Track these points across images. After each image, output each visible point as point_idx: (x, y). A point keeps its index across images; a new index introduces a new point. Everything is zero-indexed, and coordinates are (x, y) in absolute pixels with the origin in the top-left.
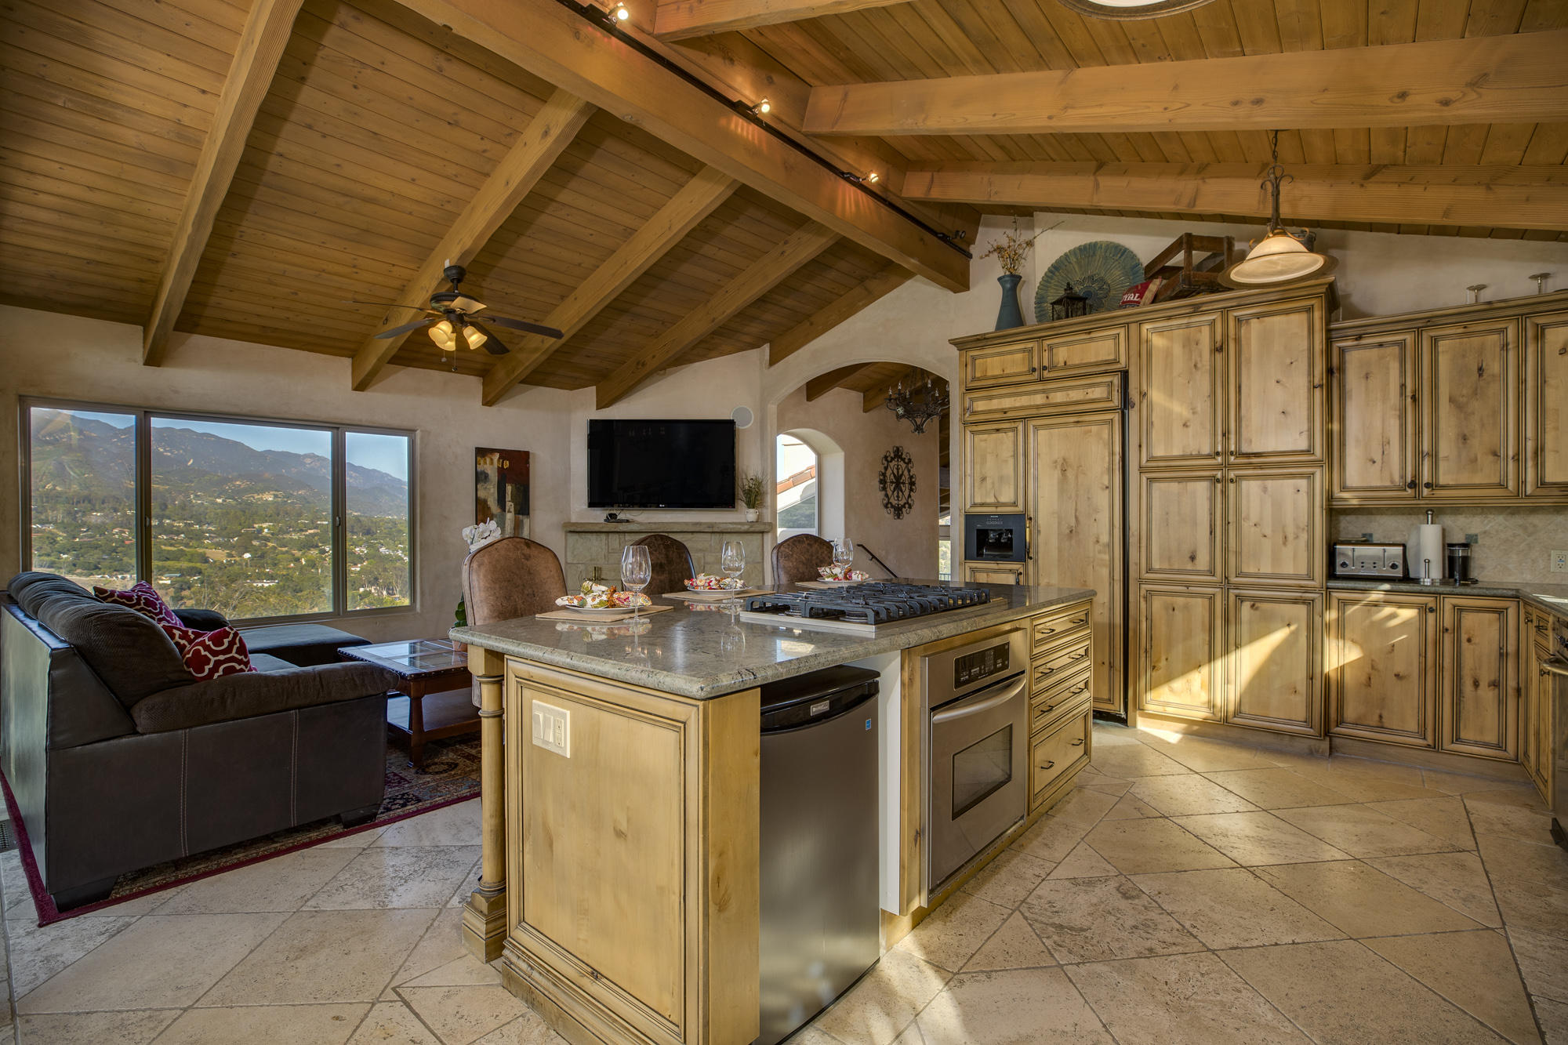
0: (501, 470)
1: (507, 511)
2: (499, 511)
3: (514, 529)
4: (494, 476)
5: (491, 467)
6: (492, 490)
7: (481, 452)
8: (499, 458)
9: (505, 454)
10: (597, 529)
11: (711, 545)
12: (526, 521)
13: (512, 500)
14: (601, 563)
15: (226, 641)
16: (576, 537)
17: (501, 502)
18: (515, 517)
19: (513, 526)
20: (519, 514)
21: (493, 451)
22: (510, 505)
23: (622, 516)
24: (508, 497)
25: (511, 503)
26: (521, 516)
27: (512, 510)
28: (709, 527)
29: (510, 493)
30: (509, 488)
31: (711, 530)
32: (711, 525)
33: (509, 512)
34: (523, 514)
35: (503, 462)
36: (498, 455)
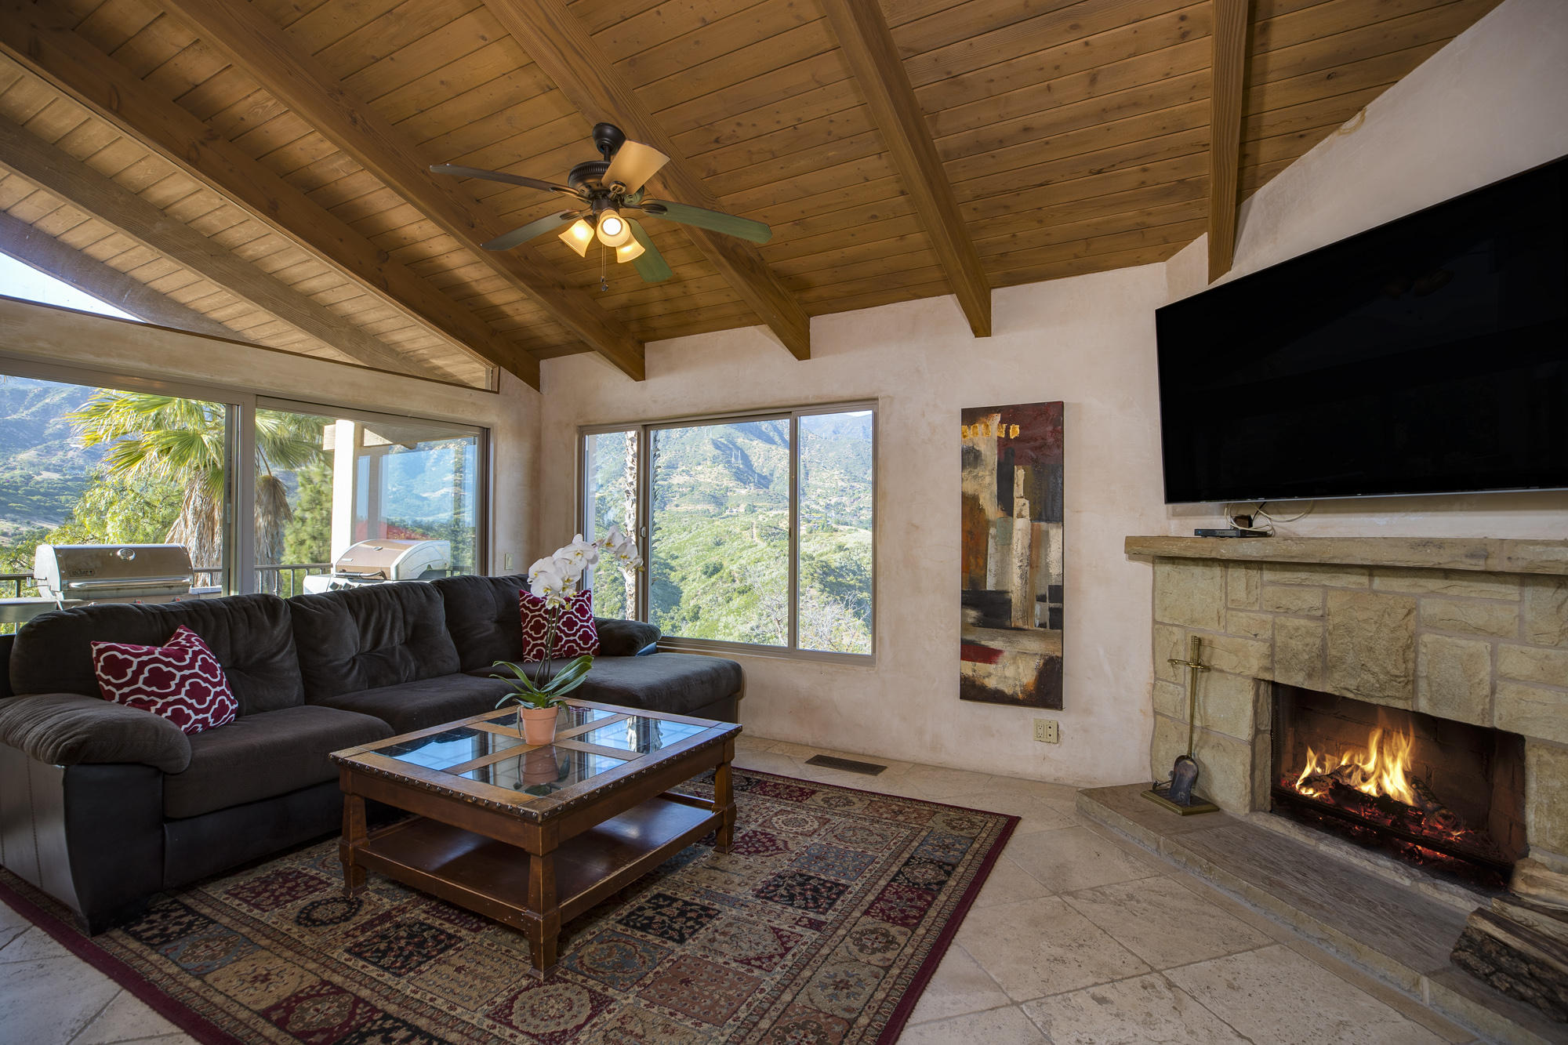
0: (1004, 444)
1: (1015, 513)
2: (1000, 514)
3: (1030, 546)
4: (990, 455)
5: (987, 437)
6: (988, 480)
7: (971, 416)
8: (1001, 422)
9: (1010, 414)
10: (1175, 551)
11: (1521, 618)
12: (1055, 533)
13: (1026, 496)
14: (1209, 630)
15: (129, 672)
16: (1167, 568)
17: (1005, 499)
18: (1032, 525)
19: (1027, 542)
20: (1040, 519)
21: (988, 411)
22: (1021, 504)
23: (1261, 522)
24: (1019, 490)
25: (1023, 501)
26: (1043, 525)
27: (1026, 512)
28: (1472, 556)
29: (1021, 483)
30: (1020, 474)
31: (1480, 565)
32: (1481, 549)
33: (1020, 516)
34: (1048, 521)
35: (1008, 429)
36: (998, 418)
